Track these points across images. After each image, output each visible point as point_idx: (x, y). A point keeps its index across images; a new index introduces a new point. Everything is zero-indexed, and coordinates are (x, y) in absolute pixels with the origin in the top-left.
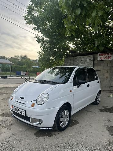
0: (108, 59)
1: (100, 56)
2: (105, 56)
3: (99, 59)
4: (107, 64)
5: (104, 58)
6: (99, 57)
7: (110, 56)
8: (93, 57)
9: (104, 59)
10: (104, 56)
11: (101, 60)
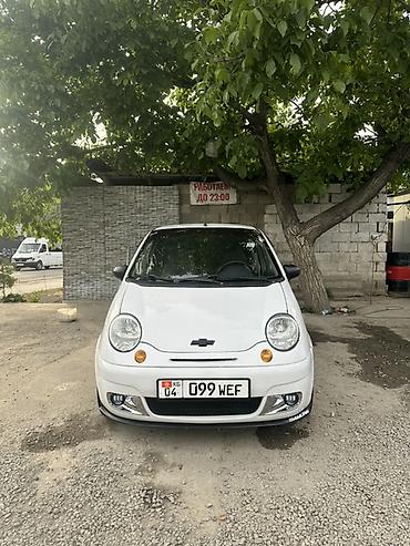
0: (220, 202)
1: (198, 192)
2: (212, 191)
3: (194, 201)
4: (217, 217)
5: (209, 198)
6: (194, 194)
7: (224, 192)
8: (176, 192)
9: (208, 202)
10: (208, 192)
11: (199, 203)
